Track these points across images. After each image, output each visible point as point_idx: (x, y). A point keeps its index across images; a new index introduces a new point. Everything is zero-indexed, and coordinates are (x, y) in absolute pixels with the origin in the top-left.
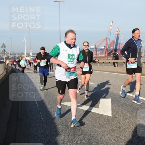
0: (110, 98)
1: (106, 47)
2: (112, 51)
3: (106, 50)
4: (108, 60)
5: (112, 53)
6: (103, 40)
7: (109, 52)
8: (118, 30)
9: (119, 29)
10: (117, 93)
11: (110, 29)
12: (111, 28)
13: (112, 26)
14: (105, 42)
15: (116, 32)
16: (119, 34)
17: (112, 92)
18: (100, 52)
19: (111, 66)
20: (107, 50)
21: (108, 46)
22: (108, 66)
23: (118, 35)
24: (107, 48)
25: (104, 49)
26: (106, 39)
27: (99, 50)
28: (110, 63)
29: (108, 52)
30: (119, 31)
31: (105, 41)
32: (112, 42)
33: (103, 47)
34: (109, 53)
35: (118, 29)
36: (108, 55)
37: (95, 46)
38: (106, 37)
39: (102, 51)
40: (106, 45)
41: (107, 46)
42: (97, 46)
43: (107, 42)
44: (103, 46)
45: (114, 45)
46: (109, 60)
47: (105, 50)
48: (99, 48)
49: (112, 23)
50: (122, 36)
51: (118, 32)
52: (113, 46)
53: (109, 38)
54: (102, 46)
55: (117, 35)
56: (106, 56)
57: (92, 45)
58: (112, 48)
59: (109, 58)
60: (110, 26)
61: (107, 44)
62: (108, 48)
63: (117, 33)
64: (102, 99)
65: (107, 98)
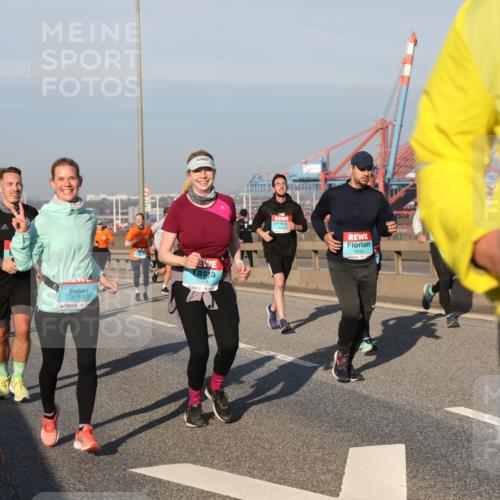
0: (400, 442)
3: (381, 188)
5: (412, 203)
6: (366, 136)
7: (395, 198)
10: (439, 416)
11: (402, 77)
12: (407, 70)
13: (411, 60)
17: (409, 407)
19: (405, 268)
20: (386, 187)
21: (390, 169)
24: (389, 176)
26: (383, 129)
28: (399, 253)
31: (378, 138)
34: (400, 204)
37: (324, 166)
38: (383, 121)
41: (385, 167)
42: (332, 168)
43: (385, 143)
48: (344, 178)
49: (411, 46)
53: (397, 124)
57: (305, 163)
60: (404, 63)
61: (385, 155)
62: (394, 174)
64: (357, 445)
65: (384, 443)
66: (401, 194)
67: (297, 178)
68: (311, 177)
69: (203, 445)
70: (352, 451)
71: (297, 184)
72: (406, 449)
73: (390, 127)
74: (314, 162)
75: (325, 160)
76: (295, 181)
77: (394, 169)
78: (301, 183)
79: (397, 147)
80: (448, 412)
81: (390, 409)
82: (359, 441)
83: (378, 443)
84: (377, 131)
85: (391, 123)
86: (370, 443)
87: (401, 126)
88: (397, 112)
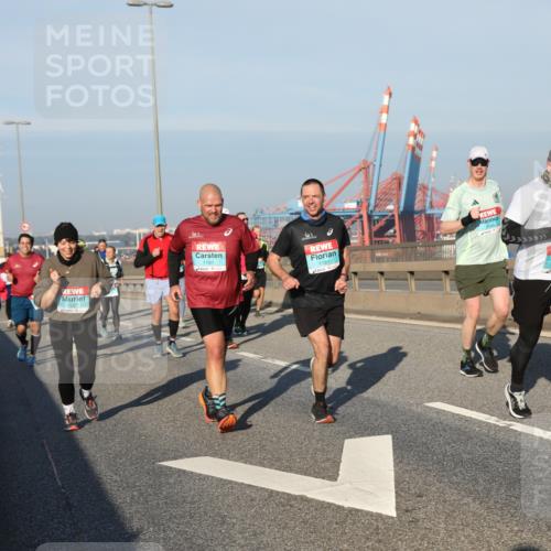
0: (387, 433)
1: (365, 204)
2: (390, 224)
3: (365, 219)
4: (374, 259)
5: (392, 231)
6: (352, 174)
7: (377, 226)
8: (413, 127)
10: (419, 410)
11: (380, 125)
12: (384, 118)
13: (387, 110)
15: (409, 136)
16: (421, 147)
17: (394, 404)
19: (387, 287)
20: (370, 217)
21: (372, 202)
22: (377, 286)
23: (417, 150)
24: (371, 208)
25: (357, 214)
26: (365, 168)
28: (382, 273)
29: (375, 229)
30: (420, 132)
31: (361, 177)
32: (390, 183)
33: (353, 205)
34: (381, 232)
35: (416, 123)
36: (374, 239)
38: (365, 162)
40: (362, 197)
41: (368, 200)
43: (367, 180)
44: (351, 201)
45: (399, 195)
46: (380, 260)
47: (361, 217)
49: (386, 98)
50: (435, 154)
51: (415, 136)
52: (395, 200)
53: (377, 164)
54: (346, 201)
55: (413, 149)
56: (367, 243)
58: (391, 207)
59: (378, 254)
60: (381, 113)
61: (368, 191)
62: (375, 206)
63: (411, 141)
64: (351, 437)
65: (374, 434)
66: (382, 223)
70: (349, 444)
72: (393, 438)
73: (371, 167)
77: (375, 202)
79: (378, 184)
80: (427, 407)
81: (379, 406)
82: (352, 433)
83: (369, 435)
84: (361, 170)
85: (372, 163)
86: (362, 435)
87: (381, 165)
88: (376, 153)
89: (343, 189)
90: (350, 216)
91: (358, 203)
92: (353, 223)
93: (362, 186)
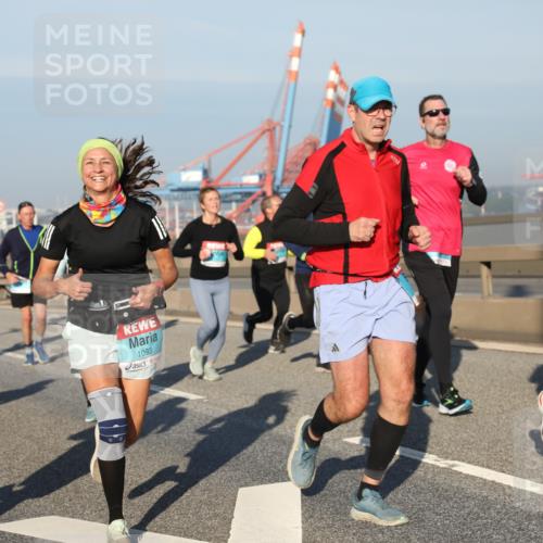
1: (269, 178)
6: (252, 138)
8: (333, 77)
9: (342, 70)
10: (337, 447)
11: (290, 72)
12: (295, 64)
13: (299, 53)
14: (261, 150)
15: (328, 87)
16: (342, 103)
18: (234, 205)
21: (279, 174)
23: (338, 107)
24: (278, 183)
25: (259, 191)
26: (270, 130)
27: (226, 196)
28: (291, 269)
30: (342, 82)
31: (264, 142)
32: (302, 150)
33: (254, 179)
35: (337, 70)
37: (206, 172)
38: (270, 121)
39: (250, 200)
40: (266, 168)
41: (273, 172)
42: (214, 175)
43: (273, 146)
44: (252, 173)
47: (264, 194)
48: (228, 185)
49: (298, 37)
51: (335, 88)
53: (286, 124)
54: (245, 174)
55: (333, 105)
57: (184, 170)
60: (291, 56)
61: (273, 160)
62: (283, 181)
63: (330, 94)
64: (246, 485)
65: (277, 481)
67: (175, 187)
68: (191, 186)
69: (72, 494)
70: (242, 492)
71: (176, 194)
73: (278, 129)
74: (193, 168)
75: (206, 167)
76: (173, 190)
77: (283, 175)
78: (180, 193)
79: (287, 150)
80: (346, 443)
82: (248, 480)
83: (270, 482)
84: (264, 133)
85: (279, 124)
86: (262, 482)
87: (290, 126)
88: (284, 111)
89: (240, 157)
90: (250, 194)
91: (261, 176)
92: (254, 202)
93: (266, 154)
